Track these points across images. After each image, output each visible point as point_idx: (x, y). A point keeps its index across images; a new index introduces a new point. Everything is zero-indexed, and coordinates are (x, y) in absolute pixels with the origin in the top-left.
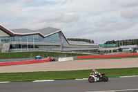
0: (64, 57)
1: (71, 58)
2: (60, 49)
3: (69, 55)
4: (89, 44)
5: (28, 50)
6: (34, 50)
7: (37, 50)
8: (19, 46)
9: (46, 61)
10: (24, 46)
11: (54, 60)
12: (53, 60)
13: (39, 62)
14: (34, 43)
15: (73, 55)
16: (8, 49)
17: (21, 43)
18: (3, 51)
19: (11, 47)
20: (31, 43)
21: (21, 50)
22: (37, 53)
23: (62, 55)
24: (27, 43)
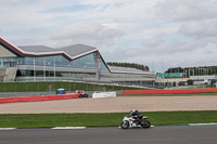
0: (102, 91)
1: (113, 94)
2: (96, 78)
3: (109, 88)
4: (141, 72)
5: (45, 79)
6: (55, 79)
7: (59, 79)
8: (32, 73)
9: (74, 97)
10: (40, 73)
11: (86, 96)
12: (83, 96)
13: (62, 98)
14: (54, 69)
15: (115, 89)
16: (14, 77)
17: (34, 68)
18: (6, 80)
19: (19, 73)
20: (50, 69)
21: (35, 79)
22: (59, 85)
23: (98, 88)
24: (44, 68)
